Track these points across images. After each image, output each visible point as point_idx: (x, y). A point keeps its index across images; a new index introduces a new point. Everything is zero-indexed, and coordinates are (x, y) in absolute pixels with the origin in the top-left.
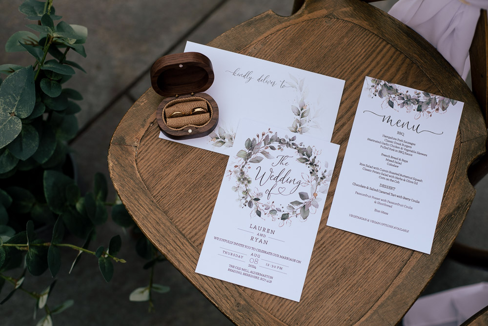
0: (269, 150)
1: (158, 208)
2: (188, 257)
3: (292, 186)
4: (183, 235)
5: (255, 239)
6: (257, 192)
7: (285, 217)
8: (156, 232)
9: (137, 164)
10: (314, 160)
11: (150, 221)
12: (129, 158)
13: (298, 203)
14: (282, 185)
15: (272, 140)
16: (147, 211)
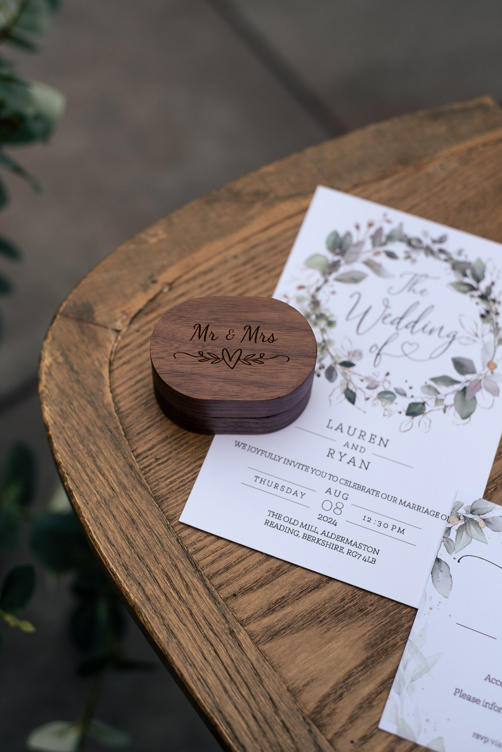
0: (382, 260)
1: (142, 485)
2: (196, 623)
3: (435, 342)
4: (194, 564)
5: (337, 456)
6: (348, 348)
7: (415, 410)
8: (123, 544)
9: (110, 372)
10: (489, 290)
11: (115, 513)
12: (96, 354)
13: (447, 381)
14: (412, 338)
15: (390, 238)
16: (112, 489)
